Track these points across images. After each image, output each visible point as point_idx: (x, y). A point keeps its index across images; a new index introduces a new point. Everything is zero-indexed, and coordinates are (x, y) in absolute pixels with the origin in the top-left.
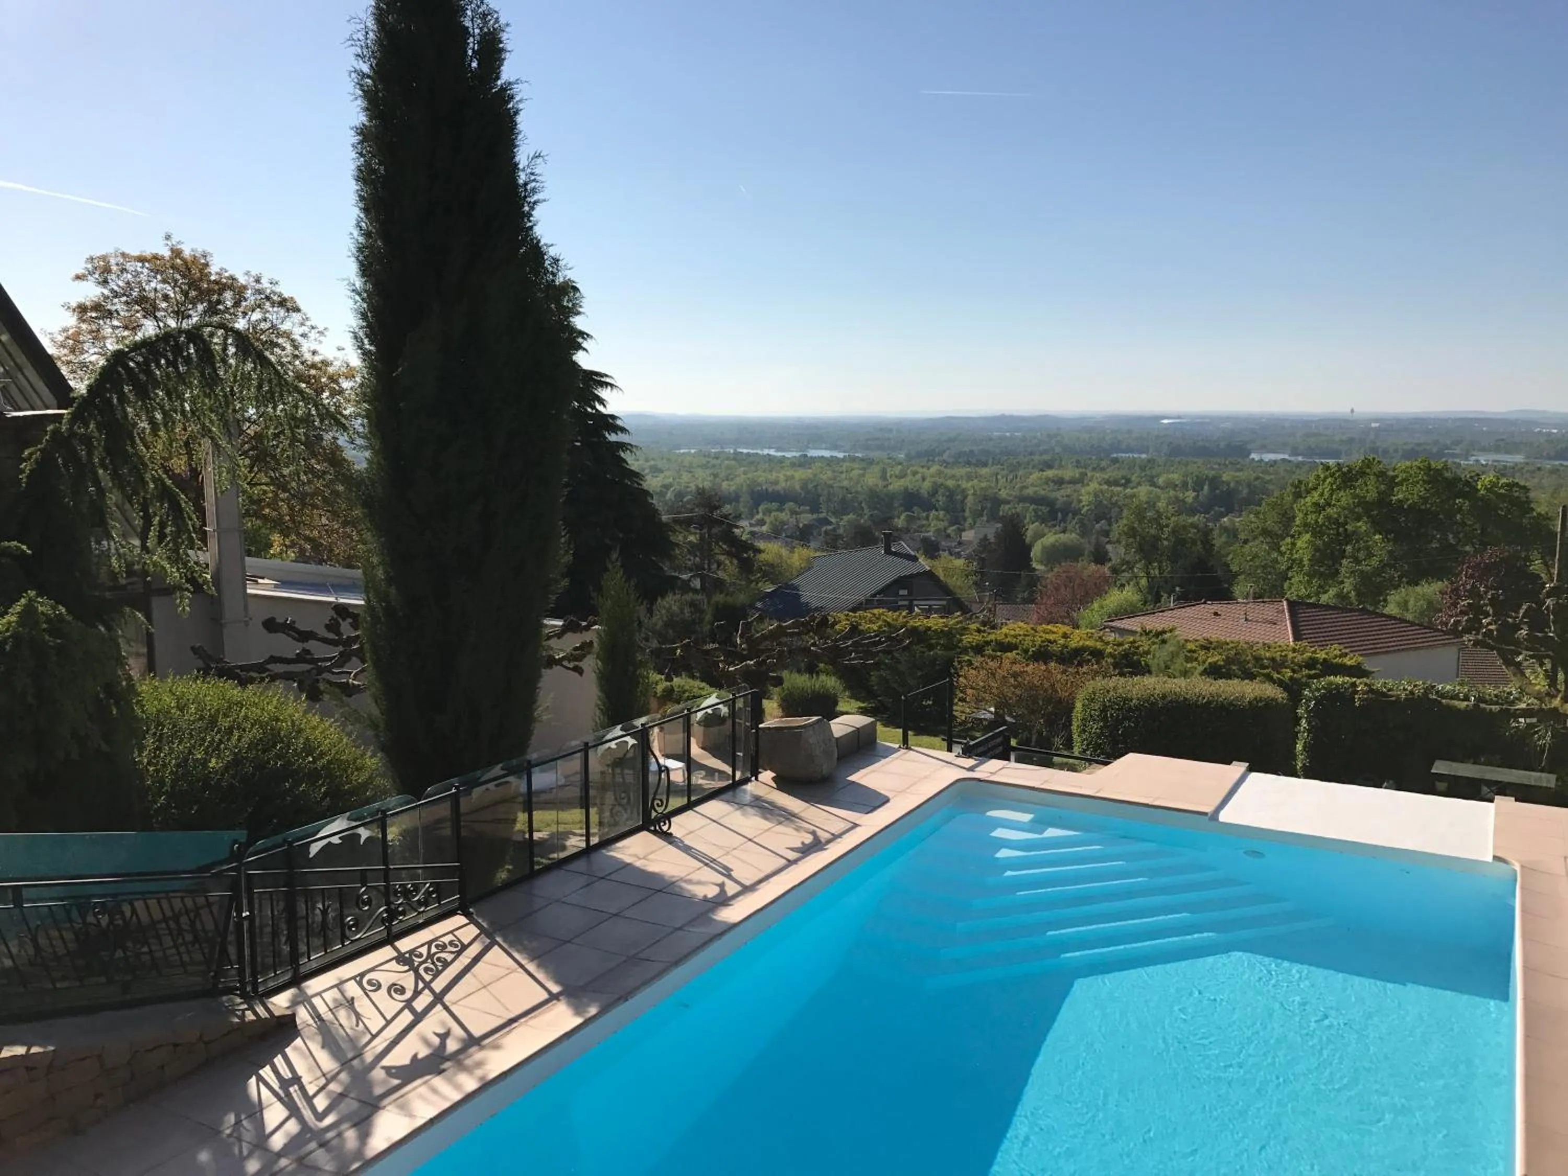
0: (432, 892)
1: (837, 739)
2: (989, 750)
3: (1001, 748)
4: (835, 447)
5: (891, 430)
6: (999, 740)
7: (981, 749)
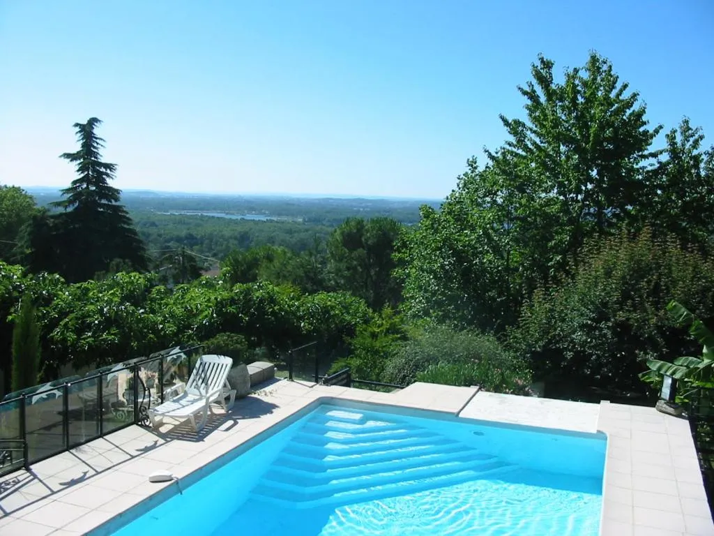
0: (8, 456)
1: (251, 375)
2: (338, 382)
3: (346, 380)
4: (261, 213)
5: (293, 205)
6: (344, 376)
7: (334, 381)
